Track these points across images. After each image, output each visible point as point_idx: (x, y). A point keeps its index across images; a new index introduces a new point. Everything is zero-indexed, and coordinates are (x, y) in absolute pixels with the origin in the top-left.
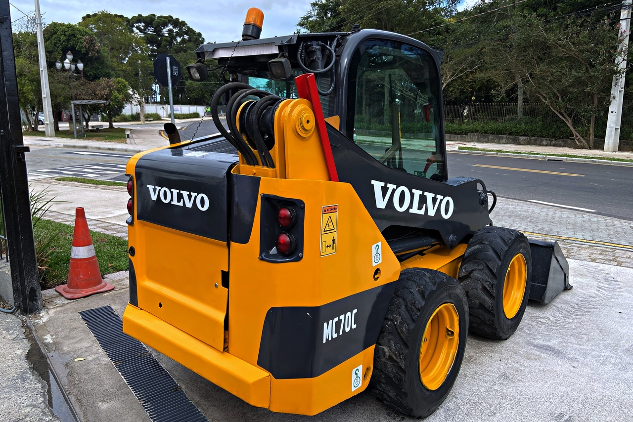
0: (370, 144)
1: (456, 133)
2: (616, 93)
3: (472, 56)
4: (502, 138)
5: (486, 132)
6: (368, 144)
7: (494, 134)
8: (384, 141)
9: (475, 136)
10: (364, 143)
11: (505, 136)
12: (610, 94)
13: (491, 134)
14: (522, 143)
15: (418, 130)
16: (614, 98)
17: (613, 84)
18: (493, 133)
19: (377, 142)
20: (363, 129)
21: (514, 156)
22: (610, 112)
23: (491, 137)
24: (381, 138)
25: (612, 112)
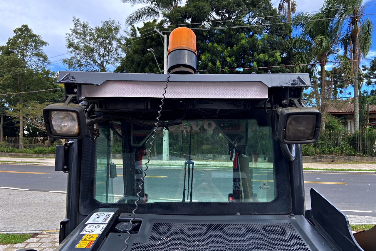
0: (13, 164)
6: (11, 163)
8: (23, 161)
10: (7, 163)
12: (163, 131)
14: (118, 158)
15: (49, 152)
16: (165, 133)
19: (19, 162)
21: (119, 166)
22: (163, 140)
24: (22, 158)
25: (165, 140)
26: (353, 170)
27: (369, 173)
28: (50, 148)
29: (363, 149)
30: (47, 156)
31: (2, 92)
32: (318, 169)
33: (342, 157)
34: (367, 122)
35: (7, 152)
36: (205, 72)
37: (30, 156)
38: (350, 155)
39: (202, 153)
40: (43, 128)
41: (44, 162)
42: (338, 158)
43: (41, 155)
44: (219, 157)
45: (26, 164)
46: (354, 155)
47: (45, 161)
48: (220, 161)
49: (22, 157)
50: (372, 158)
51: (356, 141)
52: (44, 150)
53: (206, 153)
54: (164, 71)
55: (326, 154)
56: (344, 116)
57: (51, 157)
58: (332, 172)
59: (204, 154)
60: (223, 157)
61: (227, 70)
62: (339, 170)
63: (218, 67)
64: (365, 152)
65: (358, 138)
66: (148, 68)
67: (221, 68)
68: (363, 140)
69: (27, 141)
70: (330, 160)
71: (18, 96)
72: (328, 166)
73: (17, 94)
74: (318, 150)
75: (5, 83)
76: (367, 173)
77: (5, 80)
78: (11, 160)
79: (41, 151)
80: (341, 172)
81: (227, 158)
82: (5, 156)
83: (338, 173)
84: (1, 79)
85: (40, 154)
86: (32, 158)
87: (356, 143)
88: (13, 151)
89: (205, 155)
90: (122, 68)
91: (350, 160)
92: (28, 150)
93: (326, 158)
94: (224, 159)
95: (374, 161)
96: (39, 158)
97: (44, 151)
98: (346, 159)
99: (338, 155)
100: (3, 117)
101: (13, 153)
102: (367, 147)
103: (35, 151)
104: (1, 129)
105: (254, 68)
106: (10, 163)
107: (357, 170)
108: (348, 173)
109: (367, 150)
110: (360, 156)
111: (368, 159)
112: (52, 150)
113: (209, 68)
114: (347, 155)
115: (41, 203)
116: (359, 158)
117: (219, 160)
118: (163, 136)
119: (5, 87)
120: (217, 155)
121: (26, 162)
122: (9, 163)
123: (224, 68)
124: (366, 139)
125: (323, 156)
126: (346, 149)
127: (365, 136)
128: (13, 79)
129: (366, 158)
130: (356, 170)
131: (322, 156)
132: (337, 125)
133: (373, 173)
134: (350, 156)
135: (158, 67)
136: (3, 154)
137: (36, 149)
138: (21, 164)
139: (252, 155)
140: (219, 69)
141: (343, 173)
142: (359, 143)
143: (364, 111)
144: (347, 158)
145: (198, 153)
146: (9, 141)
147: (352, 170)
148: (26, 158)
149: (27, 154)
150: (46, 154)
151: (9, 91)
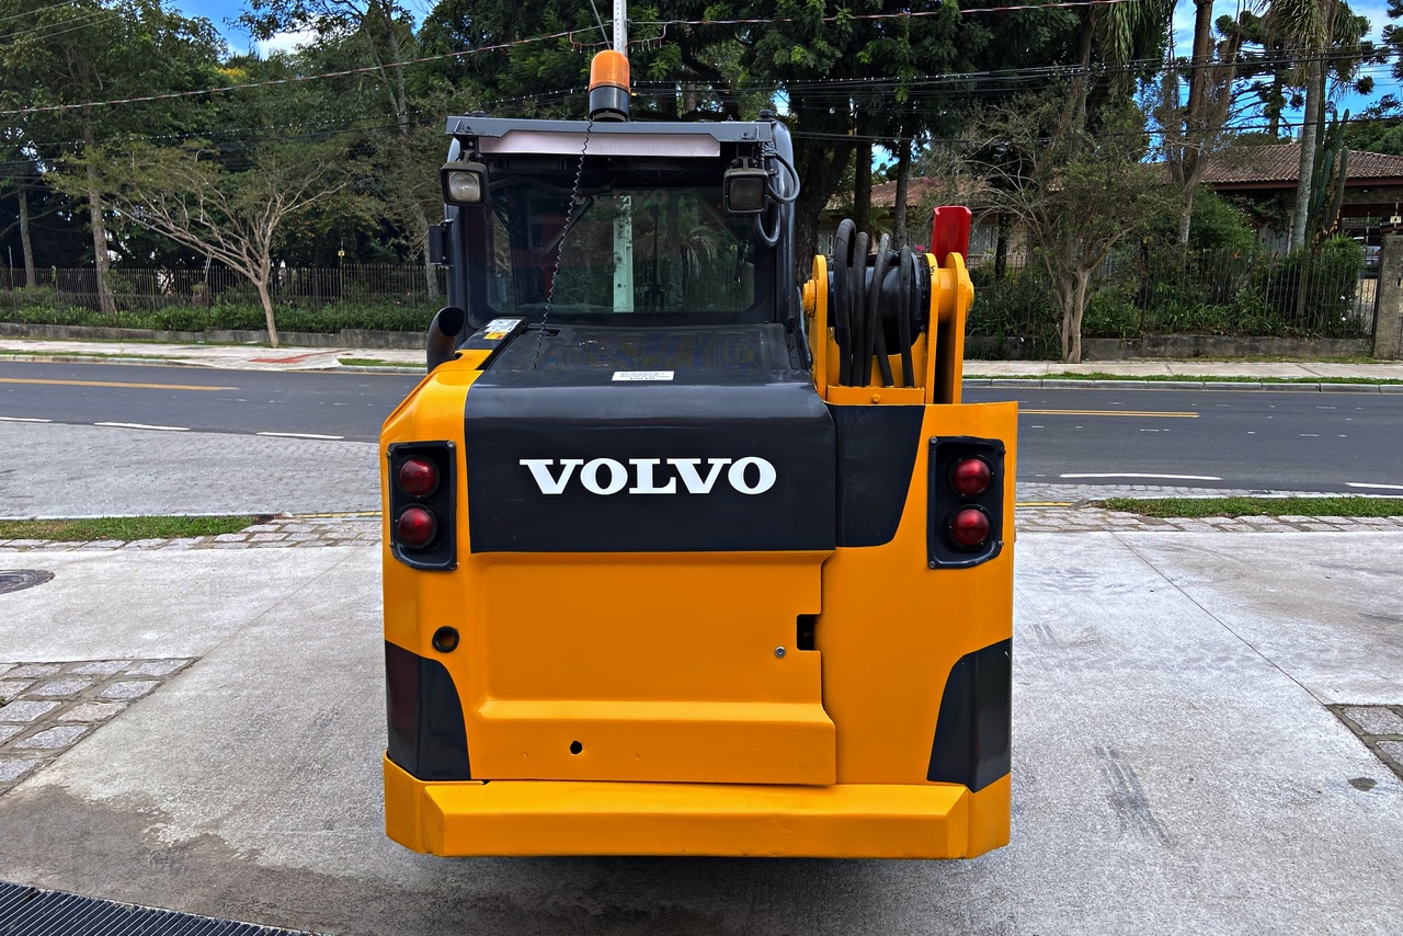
0: (95, 361)
1: (310, 330)
2: (621, 253)
3: (327, 162)
4: (417, 338)
5: (379, 326)
6: (90, 360)
7: (397, 330)
8: (126, 352)
9: (357, 335)
10: (76, 360)
11: (421, 334)
12: (612, 254)
13: (392, 330)
15: (214, 324)
16: (620, 259)
17: (616, 234)
18: (395, 329)
20: (45, 323)
22: (615, 286)
23: (392, 336)
24: (122, 345)
25: (619, 286)
26: (1249, 379)
27: (1297, 388)
28: (215, 311)
29: (1306, 312)
30: (210, 340)
31: (15, 100)
32: (1130, 378)
33: (1229, 339)
34: (1332, 218)
35: (61, 322)
36: (767, 28)
37: (145, 336)
38: (1261, 332)
40: (186, 237)
41: (205, 358)
42: (1214, 345)
43: (184, 335)
45: (144, 362)
46: (1274, 334)
47: (204, 355)
49: (120, 339)
50: (1333, 344)
51: (1285, 284)
52: (196, 317)
54: (615, 23)
55: (1175, 331)
56: (1277, 195)
57: (224, 340)
58: (1174, 387)
61: (848, 20)
62: (1201, 379)
63: (814, 7)
64: (1311, 323)
65: (1292, 274)
66: (555, 10)
67: (826, 11)
68: (1310, 281)
69: (129, 285)
70: (1189, 350)
71: (73, 116)
72: (1169, 368)
73: (70, 110)
74: (1153, 318)
75: (20, 64)
76: (1290, 388)
77: (19, 55)
78: (86, 350)
79: (186, 320)
80: (1204, 387)
82: (57, 338)
83: (1195, 388)
84: (5, 52)
85: (182, 330)
86: (155, 343)
87: (1284, 292)
88: (82, 319)
90: (456, 8)
91: (1257, 350)
92: (135, 317)
93: (1175, 342)
95: (1337, 354)
96: (179, 344)
97: (194, 320)
98: (1245, 348)
99: (1219, 334)
100: (24, 195)
101: (83, 328)
102: (1319, 307)
103: (163, 321)
104: (24, 240)
105: (945, 11)
106: (86, 360)
107: (1260, 381)
108: (1227, 388)
109: (1319, 313)
110: (1293, 335)
111: (1319, 347)
112: (224, 318)
113: (780, 11)
114: (1250, 333)
115: (246, 459)
116: (1288, 342)
118: (612, 268)
119: (22, 80)
121: (141, 356)
122: (80, 360)
123: (835, 12)
124: (1322, 278)
125: (1166, 336)
126: (1249, 312)
127: (1320, 266)
128: (47, 50)
129: (1312, 344)
130: (1255, 381)
131: (1163, 337)
132: (1237, 227)
133: (1311, 390)
134: (1258, 338)
135: (591, 6)
136: (47, 330)
137: (164, 314)
138: (124, 362)
140: (818, 16)
141: (1209, 388)
142: (1296, 292)
143: (1327, 176)
144: (1246, 342)
146: (64, 285)
147: (1245, 378)
148: (134, 342)
149: (137, 330)
150: (202, 330)
151: (40, 96)
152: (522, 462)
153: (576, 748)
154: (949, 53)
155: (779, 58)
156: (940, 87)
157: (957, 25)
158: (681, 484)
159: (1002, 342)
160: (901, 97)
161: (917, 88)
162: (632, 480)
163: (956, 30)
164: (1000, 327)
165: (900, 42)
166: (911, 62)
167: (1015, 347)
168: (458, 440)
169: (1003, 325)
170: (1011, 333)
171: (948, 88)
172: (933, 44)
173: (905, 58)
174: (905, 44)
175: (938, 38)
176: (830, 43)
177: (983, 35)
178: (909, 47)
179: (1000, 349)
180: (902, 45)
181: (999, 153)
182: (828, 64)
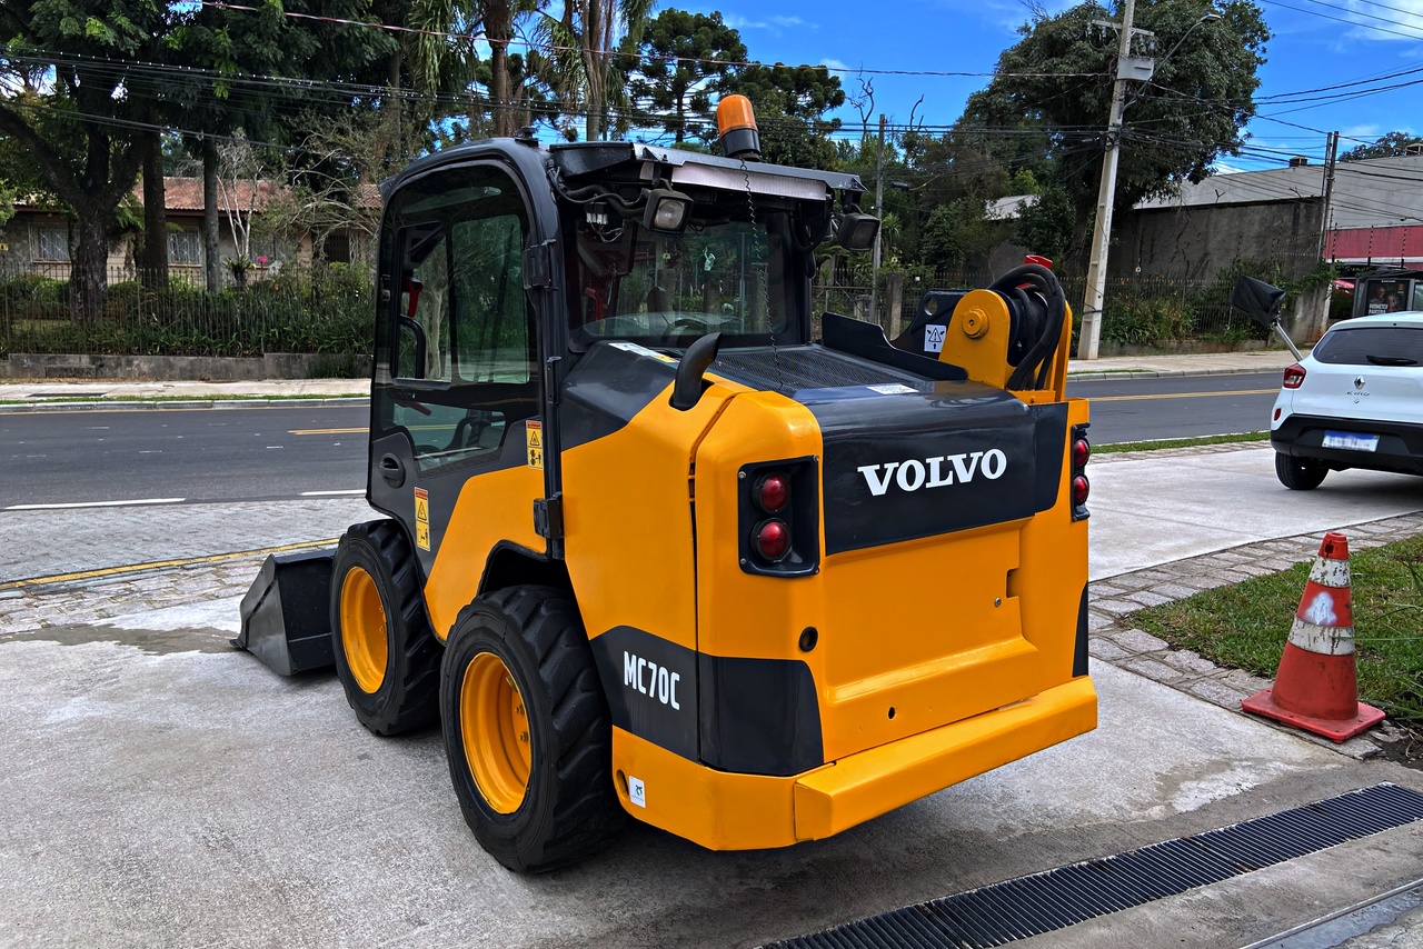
39: (38, 349)
44: (119, 365)
48: (127, 378)
53: (56, 350)
59: (46, 356)
60: (138, 365)
81: (159, 367)
89: (54, 358)
94: (144, 374)
117: (121, 375)
120: (110, 359)
139: (262, 356)
145: (19, 351)
152: (860, 469)
153: (892, 713)
154: (275, 56)
155: (67, 27)
156: (265, 88)
157: (281, 28)
158: (955, 477)
159: (352, 360)
160: (221, 92)
161: (240, 86)
162: (927, 479)
163: (279, 32)
164: (347, 344)
165: (218, 34)
166: (232, 56)
167: (366, 365)
168: (819, 454)
169: (351, 343)
170: (359, 350)
171: (274, 91)
172: (255, 42)
173: (225, 52)
174: (225, 36)
175: (260, 36)
176: (133, 22)
177: (308, 43)
178: (229, 40)
179: (351, 367)
180: (221, 37)
181: (341, 166)
182: (132, 46)
